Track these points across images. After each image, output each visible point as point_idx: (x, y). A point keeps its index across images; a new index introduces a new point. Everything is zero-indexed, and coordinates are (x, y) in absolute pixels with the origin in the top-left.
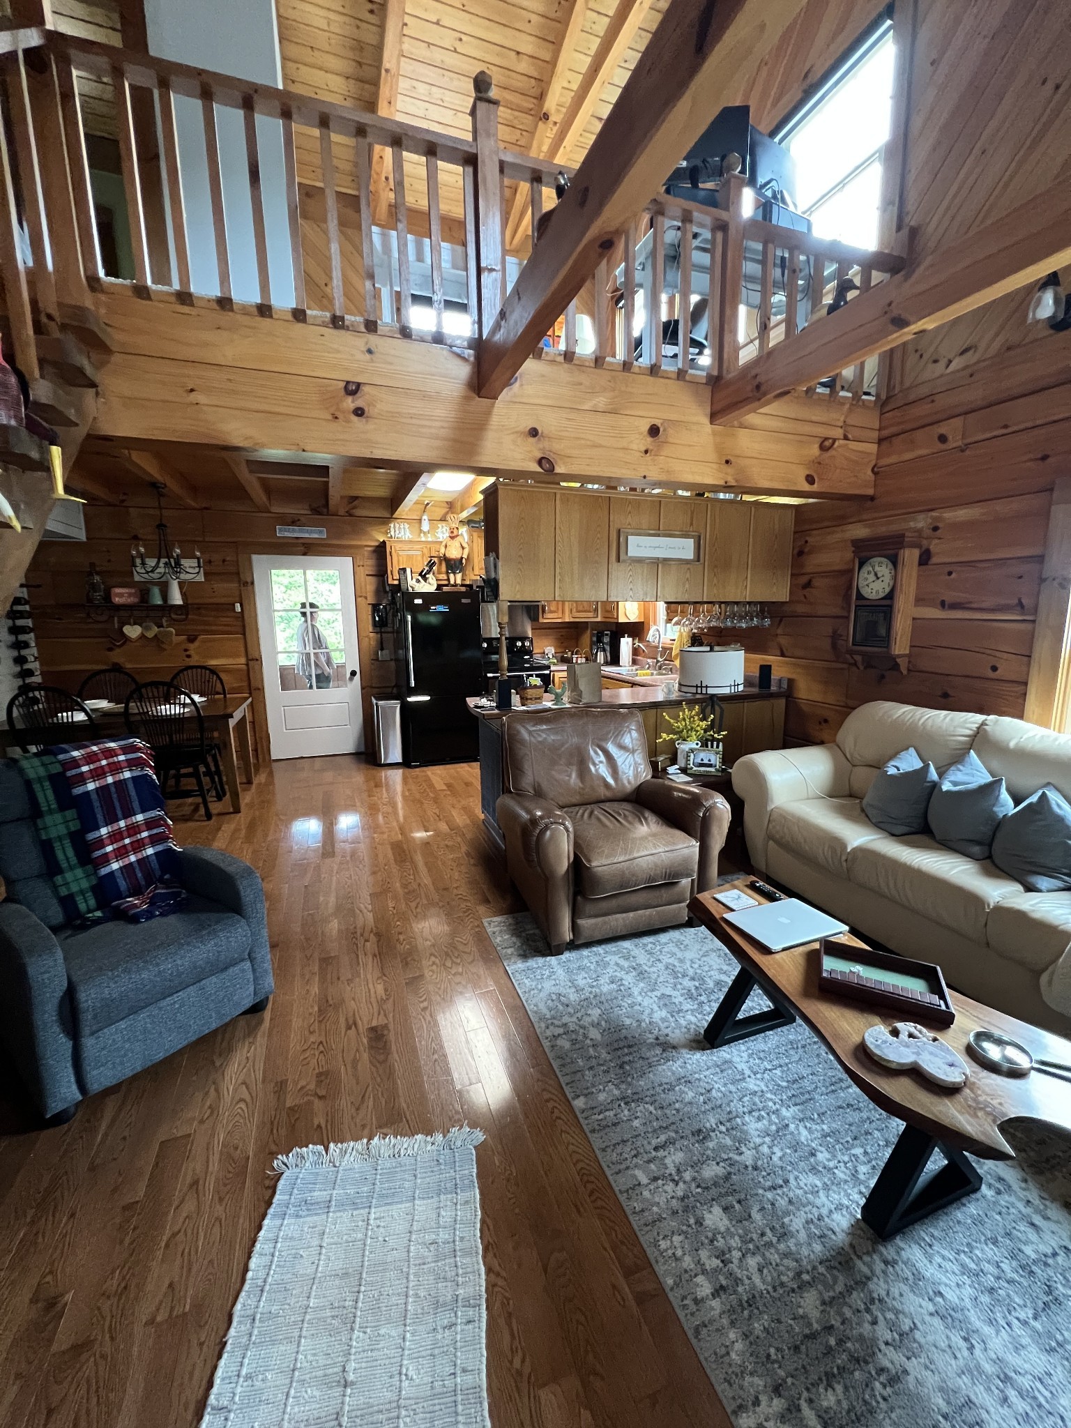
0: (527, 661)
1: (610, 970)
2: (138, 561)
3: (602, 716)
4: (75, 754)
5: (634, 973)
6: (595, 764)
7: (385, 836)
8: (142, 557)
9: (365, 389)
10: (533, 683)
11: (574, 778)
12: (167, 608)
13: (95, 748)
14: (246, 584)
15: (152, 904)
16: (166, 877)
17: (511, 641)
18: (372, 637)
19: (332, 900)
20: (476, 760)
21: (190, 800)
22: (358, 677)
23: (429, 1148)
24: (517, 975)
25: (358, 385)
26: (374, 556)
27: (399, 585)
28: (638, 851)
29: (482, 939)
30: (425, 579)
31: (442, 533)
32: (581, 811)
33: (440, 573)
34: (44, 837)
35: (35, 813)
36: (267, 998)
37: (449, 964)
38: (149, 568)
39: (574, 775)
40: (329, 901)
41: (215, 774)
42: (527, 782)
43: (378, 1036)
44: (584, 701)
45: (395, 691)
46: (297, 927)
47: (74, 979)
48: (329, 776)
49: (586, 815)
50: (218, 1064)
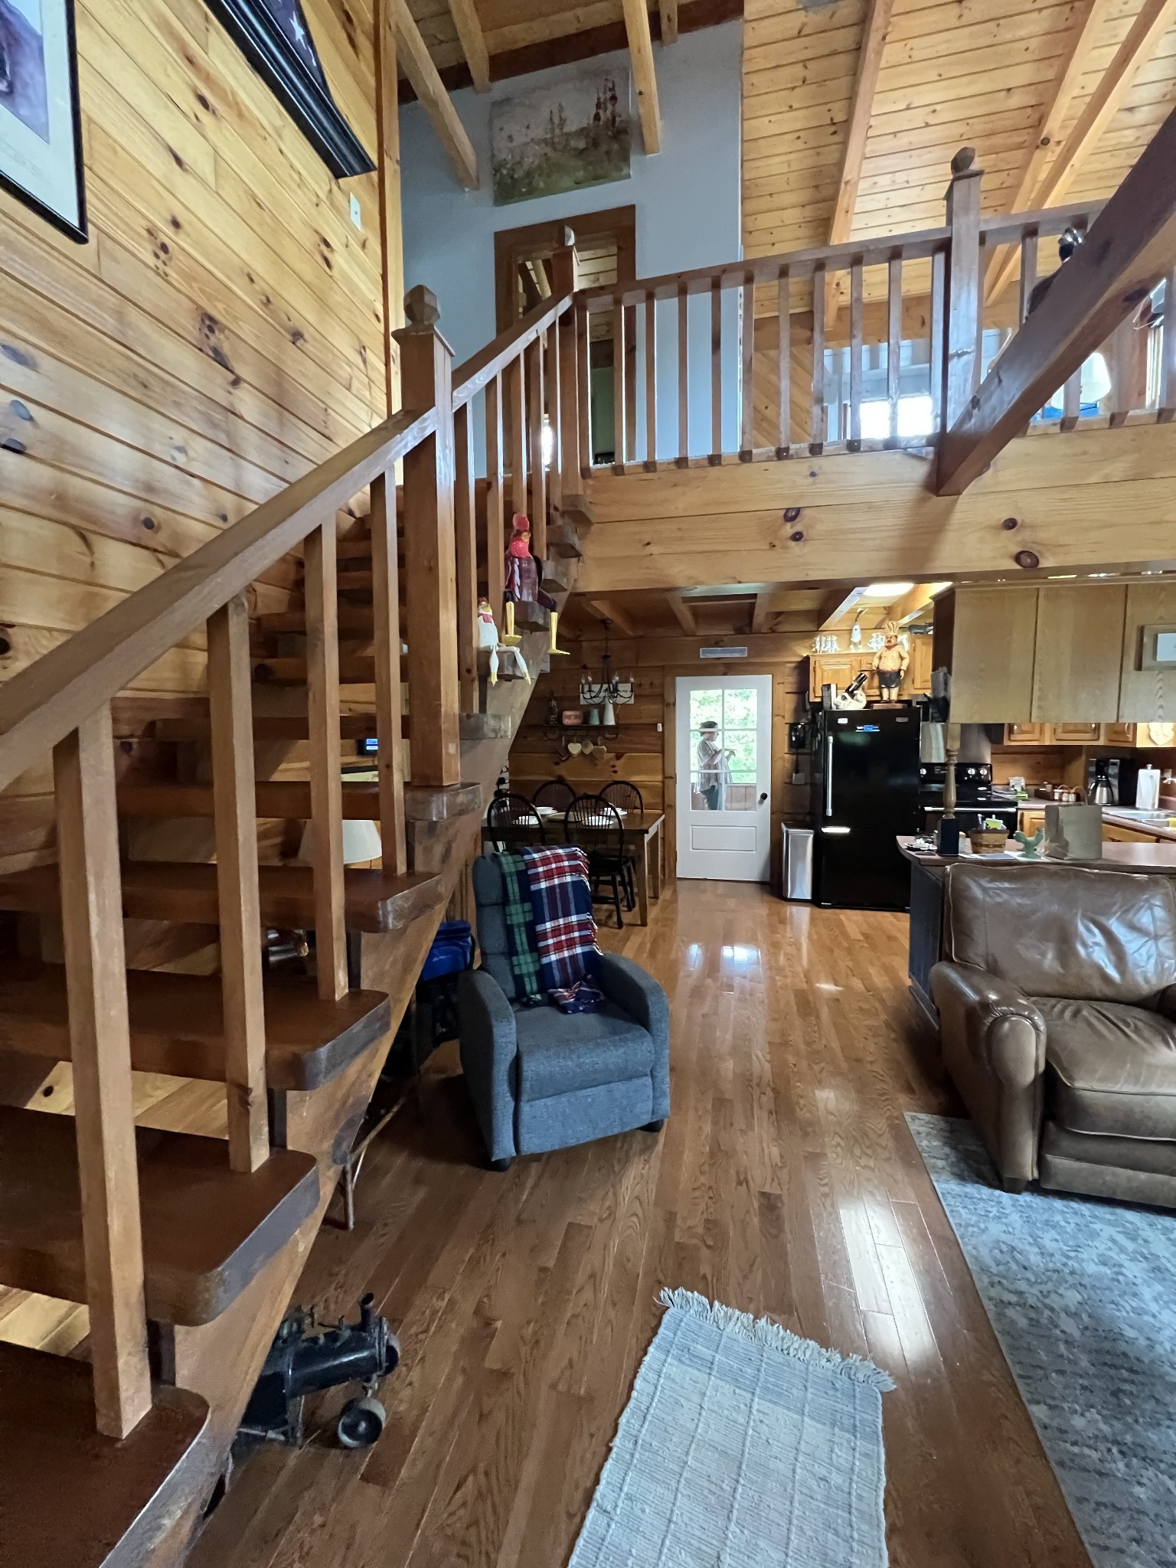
0: (982, 794)
1: (1101, 1246)
2: (586, 688)
3: (1101, 881)
4: (536, 856)
5: (1145, 1265)
6: (1085, 945)
7: (789, 981)
8: (588, 682)
9: (804, 512)
10: (992, 826)
11: (1049, 960)
12: (602, 728)
13: (548, 853)
14: (668, 705)
15: (577, 999)
16: (589, 976)
17: (961, 768)
18: (786, 758)
19: (729, 1036)
20: (904, 911)
21: (605, 906)
22: (769, 798)
23: (823, 1362)
24: (949, 1198)
25: (798, 510)
26: (796, 672)
27: (821, 703)
28: (1160, 1086)
29: (901, 1135)
30: (852, 695)
31: (877, 642)
32: (1059, 1007)
33: (870, 688)
34: (509, 922)
35: (505, 901)
36: (662, 1121)
37: (857, 1152)
38: (592, 692)
39: (1050, 956)
40: (725, 1038)
41: (627, 884)
42: (977, 953)
43: (770, 1205)
44: (1071, 855)
45: (808, 819)
46: (694, 1056)
47: (521, 1049)
48: (731, 903)
49: (1068, 1014)
50: (617, 1169)
